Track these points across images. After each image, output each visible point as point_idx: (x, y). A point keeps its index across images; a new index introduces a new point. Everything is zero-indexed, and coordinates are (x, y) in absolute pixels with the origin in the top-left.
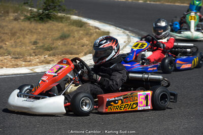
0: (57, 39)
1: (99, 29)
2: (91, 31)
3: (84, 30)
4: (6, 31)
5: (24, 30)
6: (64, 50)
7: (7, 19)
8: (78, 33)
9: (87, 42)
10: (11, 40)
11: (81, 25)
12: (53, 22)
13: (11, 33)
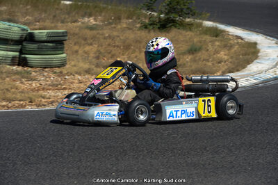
0: (184, 54)
1: (242, 39)
2: (231, 42)
3: (221, 41)
4: (117, 44)
5: (140, 42)
6: (193, 68)
7: (119, 27)
8: (213, 45)
9: (226, 57)
10: (123, 55)
11: (216, 33)
12: (179, 30)
13: (124, 47)
